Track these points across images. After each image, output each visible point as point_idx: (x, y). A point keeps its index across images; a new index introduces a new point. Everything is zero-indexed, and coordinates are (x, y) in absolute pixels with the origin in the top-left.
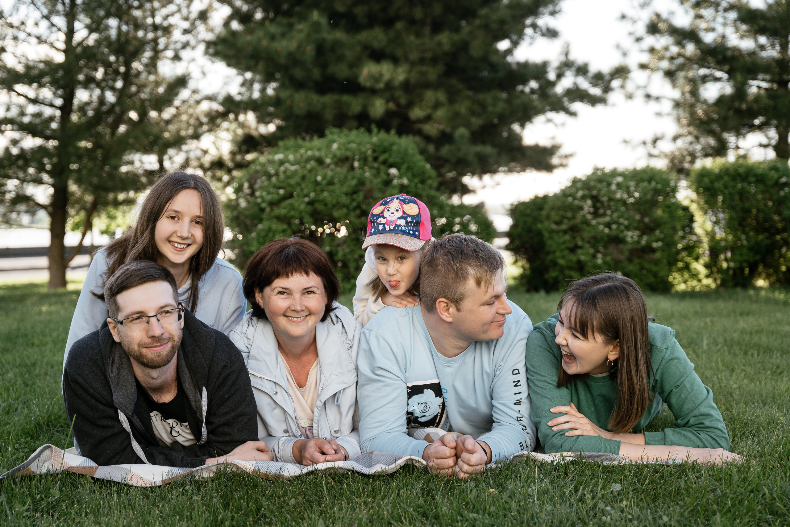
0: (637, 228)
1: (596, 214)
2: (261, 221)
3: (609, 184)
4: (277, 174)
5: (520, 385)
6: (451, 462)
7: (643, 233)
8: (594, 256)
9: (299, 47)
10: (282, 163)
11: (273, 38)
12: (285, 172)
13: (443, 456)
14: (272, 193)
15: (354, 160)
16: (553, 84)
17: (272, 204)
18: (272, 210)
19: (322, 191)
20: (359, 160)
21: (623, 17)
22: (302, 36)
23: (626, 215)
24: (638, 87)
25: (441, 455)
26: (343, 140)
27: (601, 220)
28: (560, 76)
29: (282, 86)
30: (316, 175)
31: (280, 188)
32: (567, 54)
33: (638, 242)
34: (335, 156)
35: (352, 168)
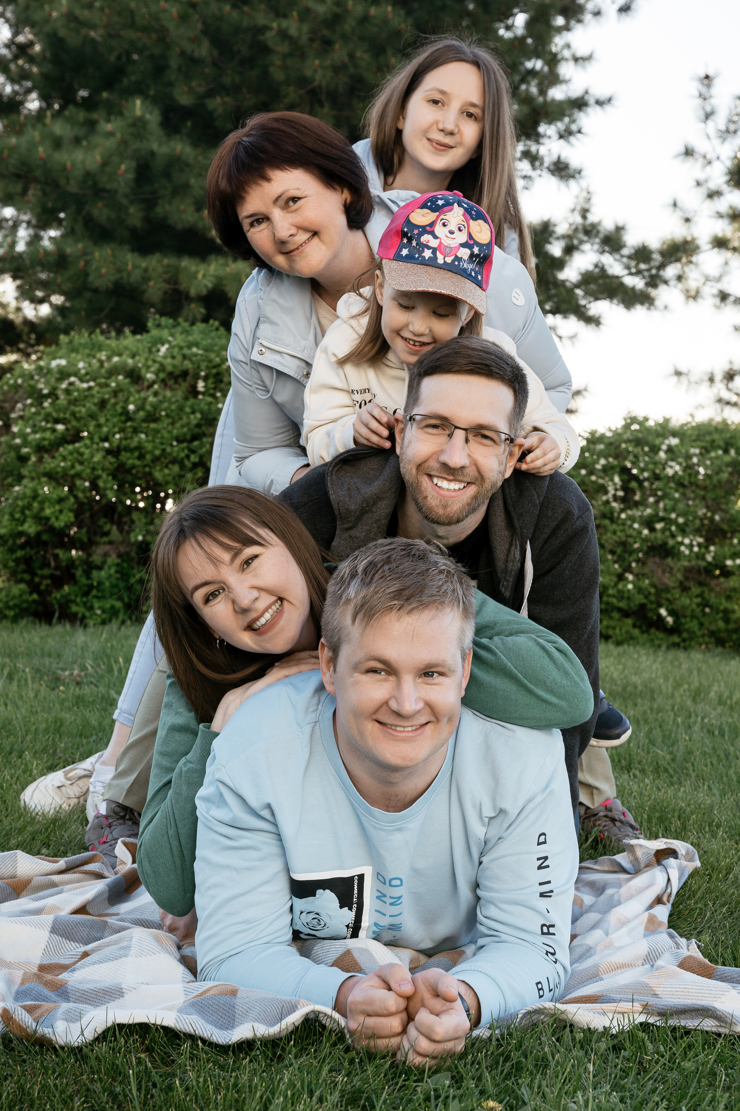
0: (697, 531)
1: (627, 501)
2: (20, 478)
3: (655, 449)
4: (53, 394)
5: (548, 866)
6: (395, 1023)
7: (709, 541)
8: (621, 577)
9: (105, 164)
10: (63, 374)
11: (57, 143)
12: (67, 391)
13: (380, 1011)
14: (44, 430)
15: (197, 377)
16: (559, 264)
17: (40, 449)
18: (40, 460)
19: (136, 431)
20: (206, 379)
21: (689, 152)
22: (111, 143)
23: (681, 506)
24: (707, 279)
25: (376, 1008)
26: (179, 339)
27: (636, 513)
28: (569, 250)
29: (70, 233)
30: (127, 401)
31: (57, 421)
32: (584, 213)
33: (700, 556)
34: (162, 368)
35: (194, 392)
